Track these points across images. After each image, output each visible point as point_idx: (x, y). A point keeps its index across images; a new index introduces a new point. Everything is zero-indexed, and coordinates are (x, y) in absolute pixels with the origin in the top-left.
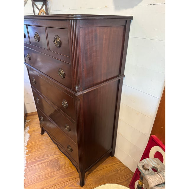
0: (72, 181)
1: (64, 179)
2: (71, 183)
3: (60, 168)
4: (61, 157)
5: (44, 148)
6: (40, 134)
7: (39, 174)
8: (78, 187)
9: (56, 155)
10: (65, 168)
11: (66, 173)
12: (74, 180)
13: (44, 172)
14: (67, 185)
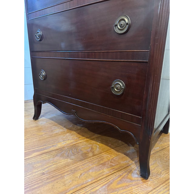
0: (120, 173)
1: (101, 171)
2: (121, 176)
3: (85, 156)
4: (80, 141)
5: (43, 133)
6: (33, 120)
7: (42, 171)
8: (138, 180)
9: (69, 140)
10: (94, 155)
11: (102, 162)
12: (123, 171)
13: (51, 166)
14: (113, 180)
